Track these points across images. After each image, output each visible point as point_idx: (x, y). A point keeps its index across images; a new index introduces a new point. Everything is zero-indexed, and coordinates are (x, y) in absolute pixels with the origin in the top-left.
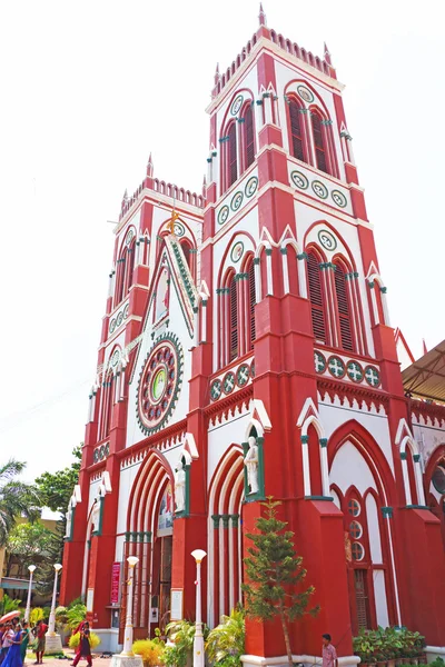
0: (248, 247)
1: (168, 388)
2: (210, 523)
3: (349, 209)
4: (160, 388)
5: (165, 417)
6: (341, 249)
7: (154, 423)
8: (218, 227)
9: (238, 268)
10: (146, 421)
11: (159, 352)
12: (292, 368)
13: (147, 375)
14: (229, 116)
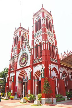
0: (40, 41)
1: (25, 61)
2: (34, 81)
3: (53, 37)
4: (24, 61)
5: (25, 65)
6: (53, 43)
7: (23, 66)
8: (34, 37)
9: (38, 44)
10: (21, 65)
11: (24, 55)
12: (48, 60)
13: (21, 58)
14: (36, 20)
